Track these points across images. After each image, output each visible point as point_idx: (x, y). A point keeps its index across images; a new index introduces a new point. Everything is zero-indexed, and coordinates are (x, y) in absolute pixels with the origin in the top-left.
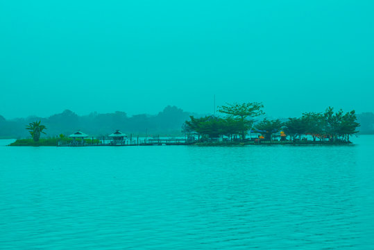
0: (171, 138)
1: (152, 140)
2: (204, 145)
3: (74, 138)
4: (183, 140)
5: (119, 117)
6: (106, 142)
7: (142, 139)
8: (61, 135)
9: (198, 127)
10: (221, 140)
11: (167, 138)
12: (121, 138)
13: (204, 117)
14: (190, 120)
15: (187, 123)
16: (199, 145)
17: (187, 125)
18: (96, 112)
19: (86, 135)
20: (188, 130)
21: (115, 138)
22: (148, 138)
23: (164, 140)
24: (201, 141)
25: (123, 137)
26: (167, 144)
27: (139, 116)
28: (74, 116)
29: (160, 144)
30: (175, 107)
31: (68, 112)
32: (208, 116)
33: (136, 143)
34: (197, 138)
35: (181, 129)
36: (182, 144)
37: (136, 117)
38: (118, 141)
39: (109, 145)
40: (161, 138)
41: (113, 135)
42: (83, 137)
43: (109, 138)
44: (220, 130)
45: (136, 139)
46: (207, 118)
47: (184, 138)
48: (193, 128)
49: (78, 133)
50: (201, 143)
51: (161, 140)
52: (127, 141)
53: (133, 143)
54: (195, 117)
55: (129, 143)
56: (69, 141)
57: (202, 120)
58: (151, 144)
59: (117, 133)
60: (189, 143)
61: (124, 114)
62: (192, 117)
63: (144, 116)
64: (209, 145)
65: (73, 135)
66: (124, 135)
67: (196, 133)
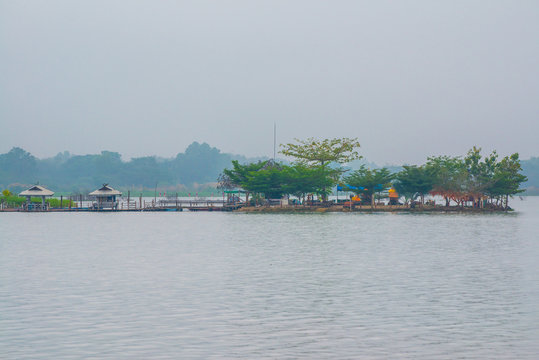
0: (197, 198)
1: (165, 202)
2: (256, 212)
3: (29, 196)
4: (219, 202)
5: (108, 161)
6: (85, 204)
7: (148, 201)
8: (5, 193)
9: (246, 180)
10: (285, 202)
11: (192, 199)
12: (112, 198)
13: (256, 162)
14: (231, 168)
15: (228, 173)
16: (247, 212)
17: (226, 177)
18: (67, 153)
19: (51, 193)
20: (228, 186)
21: (100, 198)
22: (158, 199)
23: (186, 202)
24: (252, 204)
25: (114, 196)
26: (192, 209)
27: (143, 159)
28: (29, 159)
29: (179, 209)
30: (205, 145)
31: (18, 151)
32: (263, 161)
33: (138, 207)
34: (243, 198)
35: (215, 184)
36: (218, 209)
37: (137, 161)
38: (105, 204)
39: (87, 210)
40: (180, 199)
41: (97, 192)
42: (44, 196)
43: (91, 198)
44: (285, 186)
45: (137, 199)
46: (262, 165)
47: (221, 199)
48: (237, 182)
49: (35, 189)
50: (251, 207)
51: (181, 202)
52: (122, 203)
53: (133, 207)
54: (240, 163)
55: (126, 208)
56: (19, 203)
57: (253, 168)
58: (165, 210)
59: (105, 189)
60: (231, 207)
61: (117, 156)
62: (235, 163)
63: (152, 160)
64: (264, 212)
65: (26, 193)
66: (117, 192)
67: (242, 190)
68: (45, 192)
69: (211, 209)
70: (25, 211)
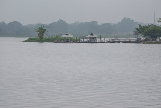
0: (126, 38)
1: (114, 40)
2: (147, 43)
3: (65, 37)
4: (133, 40)
5: (93, 24)
6: (85, 40)
7: (107, 39)
8: (56, 36)
9: (144, 32)
10: (158, 40)
11: (123, 38)
12: (94, 38)
13: (148, 25)
14: (138, 27)
15: (137, 29)
16: (144, 43)
17: (136, 30)
18: (78, 21)
19: (73, 36)
20: (137, 34)
21: (90, 38)
22: (111, 38)
23: (121, 40)
24: (145, 40)
25: (95, 37)
26: (123, 42)
27: (106, 24)
28: (65, 24)
29: (119, 42)
30: (129, 19)
31: (61, 21)
32: (150, 25)
33: (104, 41)
34: (142, 38)
35: (132, 33)
36: (133, 42)
37: (103, 25)
38: (92, 40)
39: (86, 42)
40: (119, 38)
41: (89, 36)
42: (70, 37)
43: (87, 38)
44: (158, 34)
45: (103, 39)
46: (149, 26)
47: (134, 38)
48: (140, 32)
49: (67, 35)
50: (145, 42)
51: (120, 40)
52: (98, 40)
53: (102, 41)
54: (142, 25)
55: (99, 41)
56: (61, 40)
57: (146, 27)
58: (113, 42)
59: (92, 35)
60: (138, 42)
61: (96, 22)
62: (140, 25)
63: (109, 24)
64: (150, 43)
65: (64, 36)
66: (97, 36)
67: (142, 35)
68: (70, 36)
69: (130, 42)
70: (63, 42)
